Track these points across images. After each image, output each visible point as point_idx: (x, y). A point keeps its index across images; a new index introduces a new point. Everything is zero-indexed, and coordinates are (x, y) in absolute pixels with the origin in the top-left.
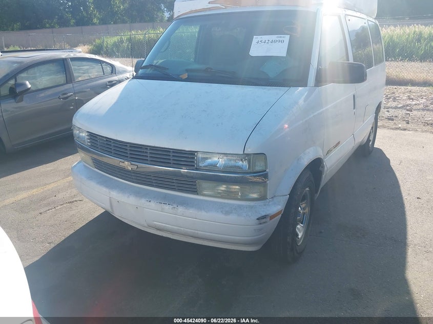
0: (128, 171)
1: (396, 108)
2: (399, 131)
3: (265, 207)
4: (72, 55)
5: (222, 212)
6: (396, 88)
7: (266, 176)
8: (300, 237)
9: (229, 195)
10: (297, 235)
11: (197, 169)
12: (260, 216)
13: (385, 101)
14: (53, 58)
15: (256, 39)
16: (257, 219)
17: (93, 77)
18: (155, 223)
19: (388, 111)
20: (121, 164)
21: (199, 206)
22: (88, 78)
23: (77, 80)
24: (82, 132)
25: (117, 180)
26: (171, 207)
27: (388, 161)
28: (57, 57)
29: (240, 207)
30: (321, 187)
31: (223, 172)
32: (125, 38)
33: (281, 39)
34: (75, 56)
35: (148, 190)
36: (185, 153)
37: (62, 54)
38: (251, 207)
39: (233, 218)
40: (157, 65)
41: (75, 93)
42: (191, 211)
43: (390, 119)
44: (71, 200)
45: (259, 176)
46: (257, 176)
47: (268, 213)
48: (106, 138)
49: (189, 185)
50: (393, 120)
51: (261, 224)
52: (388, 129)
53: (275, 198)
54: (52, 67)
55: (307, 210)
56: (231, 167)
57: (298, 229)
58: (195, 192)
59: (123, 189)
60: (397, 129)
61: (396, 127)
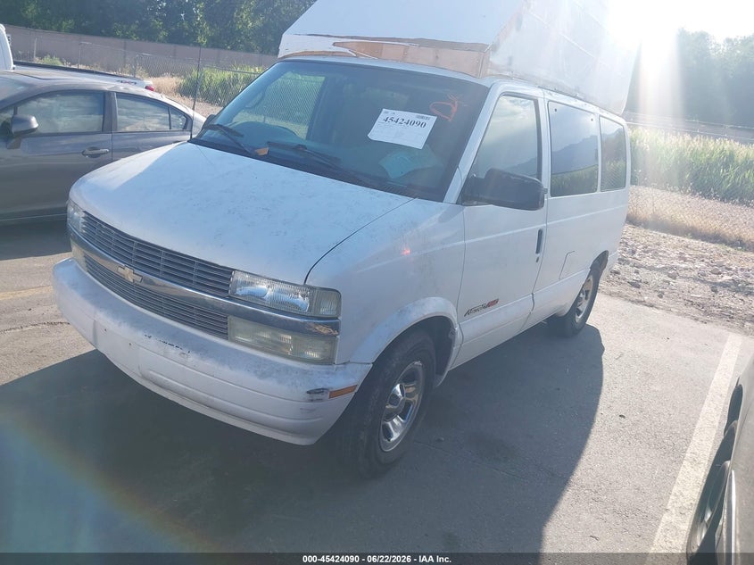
0: (128, 283)
1: (651, 268)
2: (640, 307)
3: (327, 376)
4: (122, 88)
5: (255, 372)
6: (664, 237)
7: (336, 327)
8: (392, 440)
9: (275, 348)
10: (388, 434)
11: (230, 298)
12: (313, 388)
13: (639, 255)
14: (86, 88)
15: (386, 113)
16: (308, 392)
17: (151, 129)
18: (151, 372)
19: (637, 272)
20: (120, 270)
21: (223, 357)
22: (143, 130)
23: (123, 130)
24: (77, 211)
25: (114, 297)
26: (179, 351)
27: (601, 349)
28: (94, 88)
29: (287, 369)
30: (448, 369)
31: (270, 309)
32: (240, 76)
33: (422, 121)
34: (126, 91)
35: (153, 318)
36: (215, 269)
37: (106, 84)
38: (305, 372)
39: (270, 384)
40: (231, 127)
41: (112, 151)
42: (208, 364)
43: (635, 285)
44: (52, 321)
45: (324, 325)
46: (320, 324)
47: (329, 386)
48: (106, 225)
49: (215, 322)
50: (638, 287)
51: (312, 401)
52: (626, 299)
53: (349, 366)
54: (84, 102)
55: (416, 398)
56: (283, 303)
57: (393, 424)
58: (223, 334)
59: (116, 311)
60: (639, 302)
61: (640, 298)
